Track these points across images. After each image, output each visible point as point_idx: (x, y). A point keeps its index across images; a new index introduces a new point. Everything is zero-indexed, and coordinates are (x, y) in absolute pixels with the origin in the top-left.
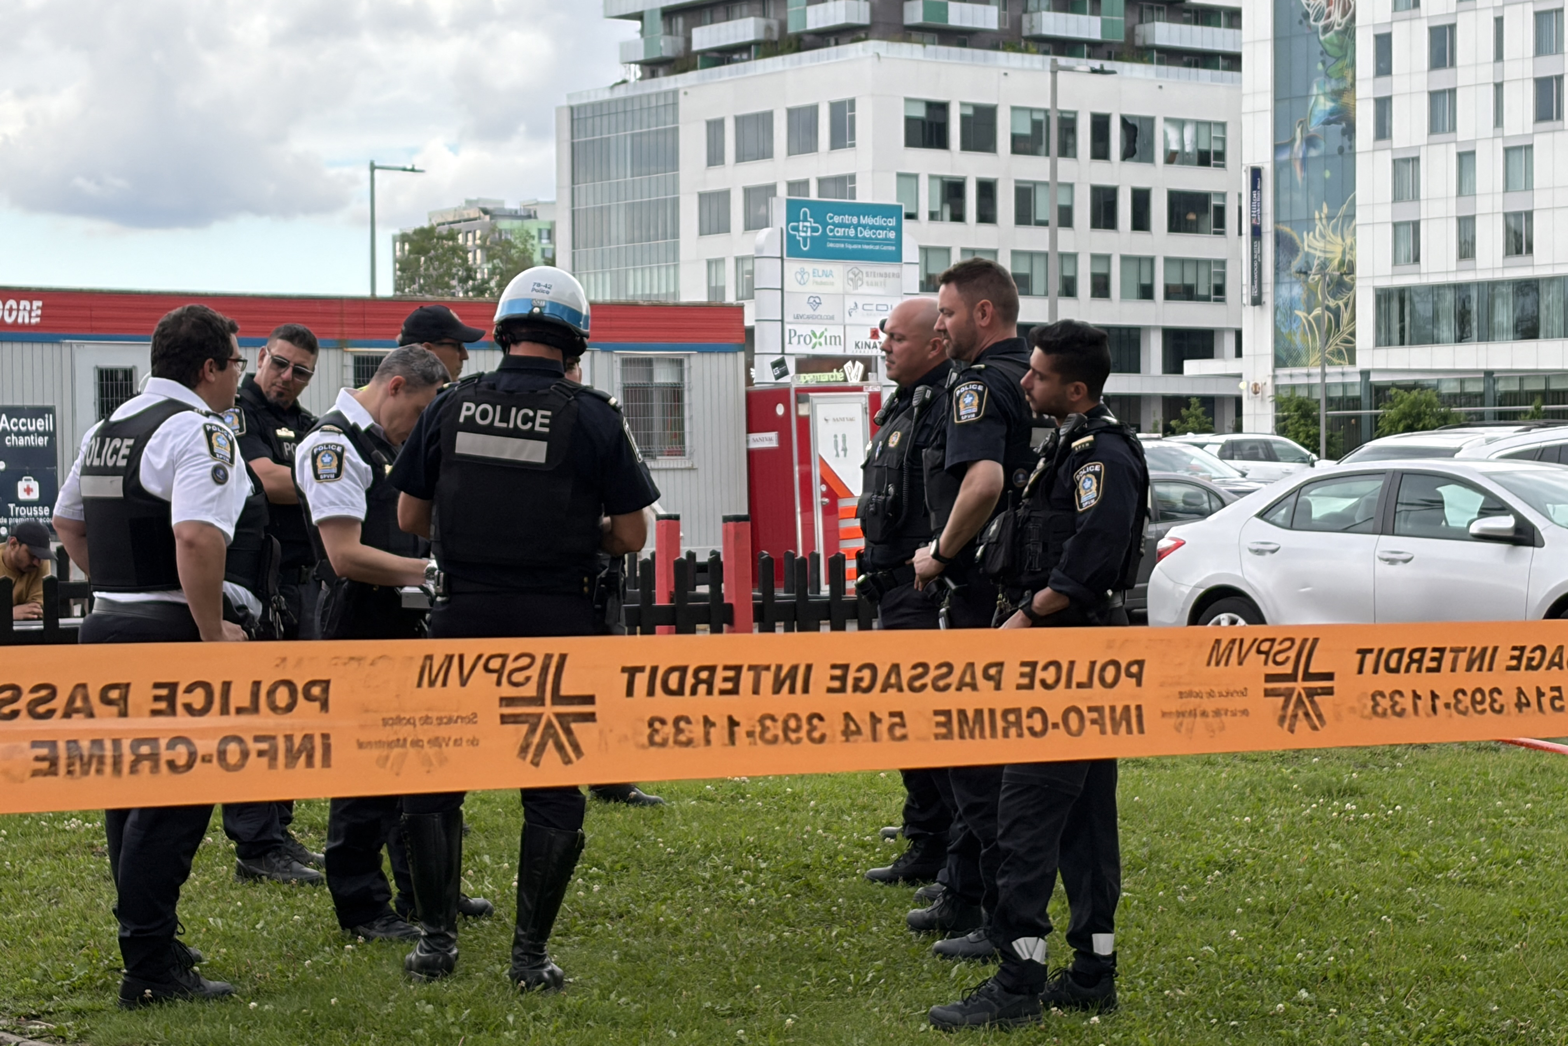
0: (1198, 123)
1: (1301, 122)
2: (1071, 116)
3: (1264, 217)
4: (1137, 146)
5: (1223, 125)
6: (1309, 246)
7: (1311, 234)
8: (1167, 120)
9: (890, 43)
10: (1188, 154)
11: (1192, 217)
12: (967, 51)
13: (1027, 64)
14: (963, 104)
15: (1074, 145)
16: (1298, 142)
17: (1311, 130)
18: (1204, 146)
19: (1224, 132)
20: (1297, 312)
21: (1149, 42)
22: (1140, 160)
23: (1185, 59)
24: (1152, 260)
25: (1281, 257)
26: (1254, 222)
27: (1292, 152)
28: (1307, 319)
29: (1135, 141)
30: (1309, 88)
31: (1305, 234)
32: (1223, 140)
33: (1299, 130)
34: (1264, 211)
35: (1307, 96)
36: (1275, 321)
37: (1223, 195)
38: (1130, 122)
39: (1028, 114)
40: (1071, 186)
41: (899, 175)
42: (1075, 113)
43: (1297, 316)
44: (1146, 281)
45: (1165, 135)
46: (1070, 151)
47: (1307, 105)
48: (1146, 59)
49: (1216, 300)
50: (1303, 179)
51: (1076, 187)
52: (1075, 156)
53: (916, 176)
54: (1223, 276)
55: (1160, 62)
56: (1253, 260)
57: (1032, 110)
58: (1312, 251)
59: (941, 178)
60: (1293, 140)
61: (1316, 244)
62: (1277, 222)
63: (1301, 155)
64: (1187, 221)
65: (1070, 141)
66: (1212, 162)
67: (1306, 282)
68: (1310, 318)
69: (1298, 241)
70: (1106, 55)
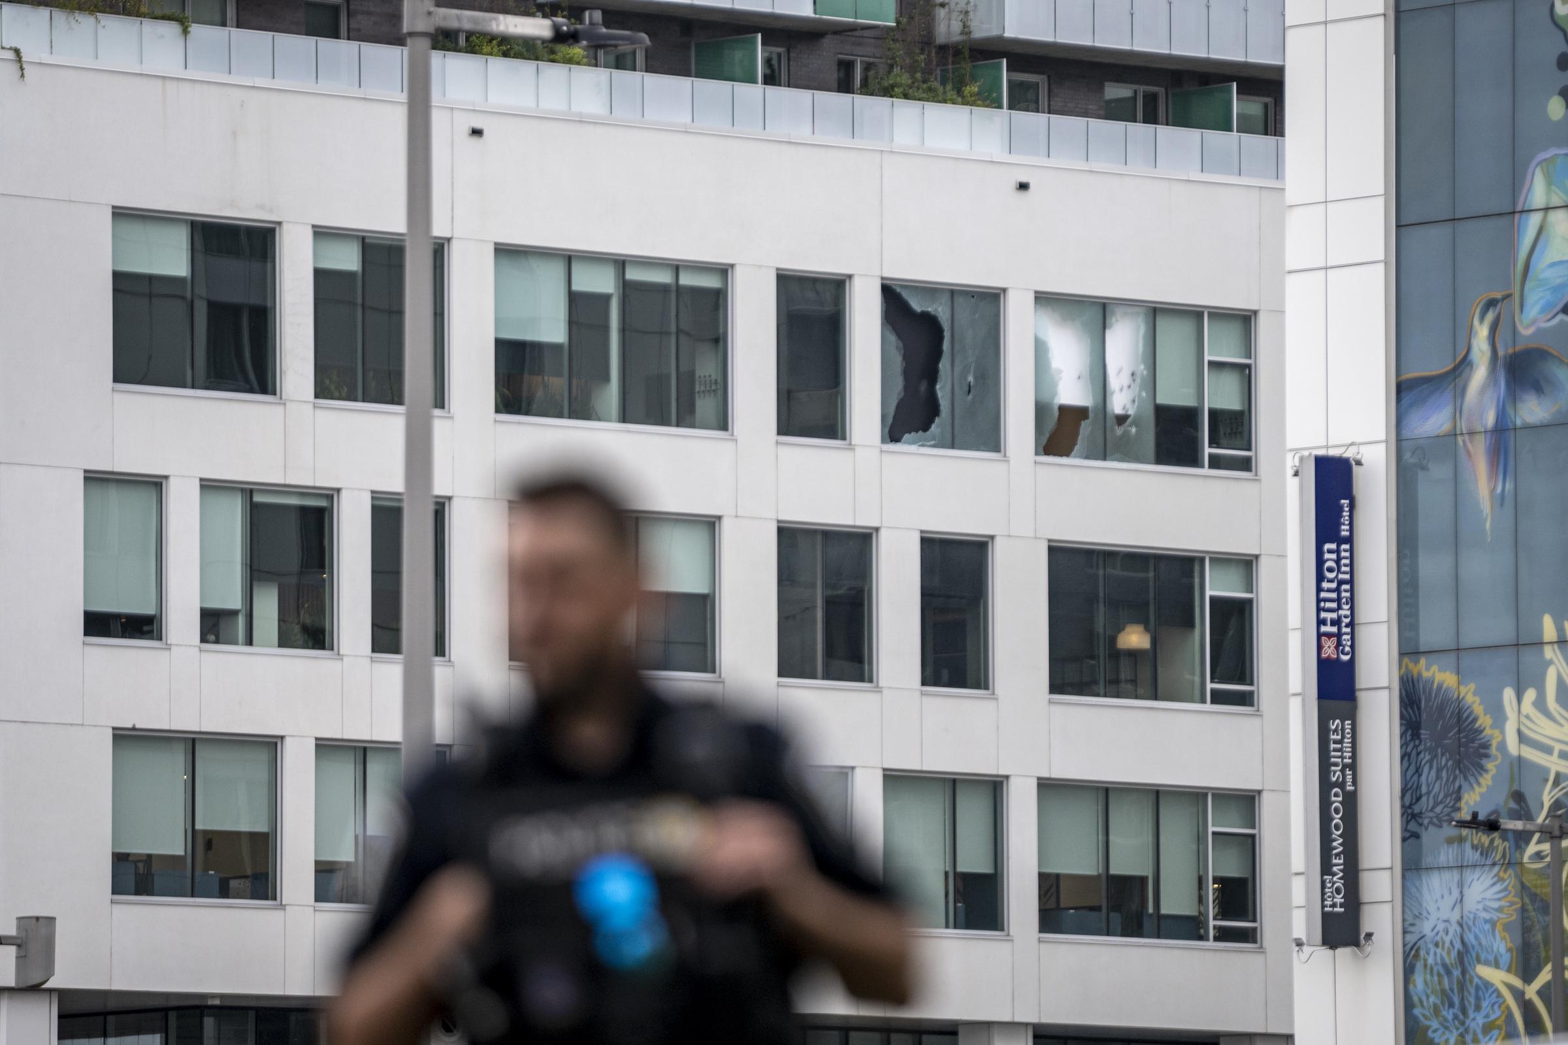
0: (1155, 312)
1: (1491, 303)
2: (711, 282)
3: (1362, 633)
4: (942, 391)
5: (1245, 320)
6: (1522, 738)
7: (1530, 695)
8: (1043, 299)
9: (60, 16)
10: (1121, 419)
11: (1134, 638)
12: (342, 49)
13: (553, 101)
14: (321, 234)
15: (721, 388)
16: (1480, 374)
17: (1526, 331)
18: (1176, 394)
19: (1248, 343)
20: (1485, 972)
21: (982, 30)
22: (952, 442)
23: (1115, 91)
24: (995, 787)
25: (1428, 776)
26: (1329, 650)
27: (1458, 411)
28: (1519, 995)
29: (932, 375)
30: (1516, 182)
31: (1509, 694)
32: (1245, 373)
33: (1482, 332)
34: (1362, 616)
35: (1513, 213)
36: (1409, 1004)
37: (1247, 565)
38: (917, 305)
39: (553, 274)
40: (711, 524)
41: (93, 479)
42: (724, 271)
43: (1487, 985)
44: (974, 861)
45: (1040, 350)
46: (705, 406)
47: (1511, 244)
48: (972, 89)
49: (1224, 935)
50: (1500, 501)
51: (727, 530)
52: (723, 423)
53: (156, 485)
54: (1249, 845)
55: (1022, 99)
56: (1325, 785)
57: (569, 259)
58: (1530, 754)
59: (248, 491)
60: (1463, 365)
61: (1544, 729)
62: (1409, 650)
63: (1490, 419)
64: (1116, 655)
65: (706, 368)
66: (1207, 450)
67: (1511, 863)
68: (1531, 992)
69: (1484, 721)
70: (833, 76)
